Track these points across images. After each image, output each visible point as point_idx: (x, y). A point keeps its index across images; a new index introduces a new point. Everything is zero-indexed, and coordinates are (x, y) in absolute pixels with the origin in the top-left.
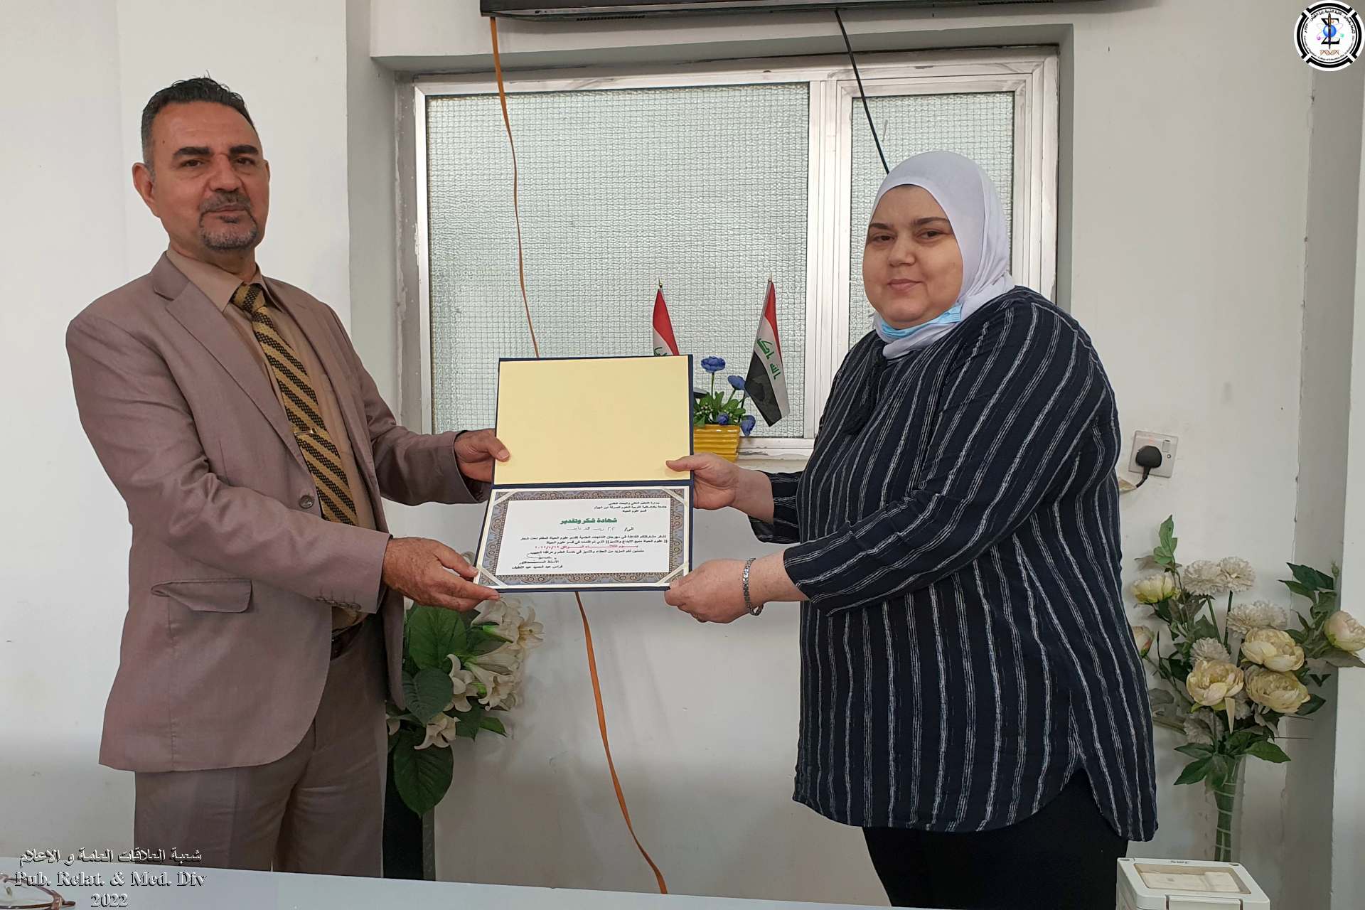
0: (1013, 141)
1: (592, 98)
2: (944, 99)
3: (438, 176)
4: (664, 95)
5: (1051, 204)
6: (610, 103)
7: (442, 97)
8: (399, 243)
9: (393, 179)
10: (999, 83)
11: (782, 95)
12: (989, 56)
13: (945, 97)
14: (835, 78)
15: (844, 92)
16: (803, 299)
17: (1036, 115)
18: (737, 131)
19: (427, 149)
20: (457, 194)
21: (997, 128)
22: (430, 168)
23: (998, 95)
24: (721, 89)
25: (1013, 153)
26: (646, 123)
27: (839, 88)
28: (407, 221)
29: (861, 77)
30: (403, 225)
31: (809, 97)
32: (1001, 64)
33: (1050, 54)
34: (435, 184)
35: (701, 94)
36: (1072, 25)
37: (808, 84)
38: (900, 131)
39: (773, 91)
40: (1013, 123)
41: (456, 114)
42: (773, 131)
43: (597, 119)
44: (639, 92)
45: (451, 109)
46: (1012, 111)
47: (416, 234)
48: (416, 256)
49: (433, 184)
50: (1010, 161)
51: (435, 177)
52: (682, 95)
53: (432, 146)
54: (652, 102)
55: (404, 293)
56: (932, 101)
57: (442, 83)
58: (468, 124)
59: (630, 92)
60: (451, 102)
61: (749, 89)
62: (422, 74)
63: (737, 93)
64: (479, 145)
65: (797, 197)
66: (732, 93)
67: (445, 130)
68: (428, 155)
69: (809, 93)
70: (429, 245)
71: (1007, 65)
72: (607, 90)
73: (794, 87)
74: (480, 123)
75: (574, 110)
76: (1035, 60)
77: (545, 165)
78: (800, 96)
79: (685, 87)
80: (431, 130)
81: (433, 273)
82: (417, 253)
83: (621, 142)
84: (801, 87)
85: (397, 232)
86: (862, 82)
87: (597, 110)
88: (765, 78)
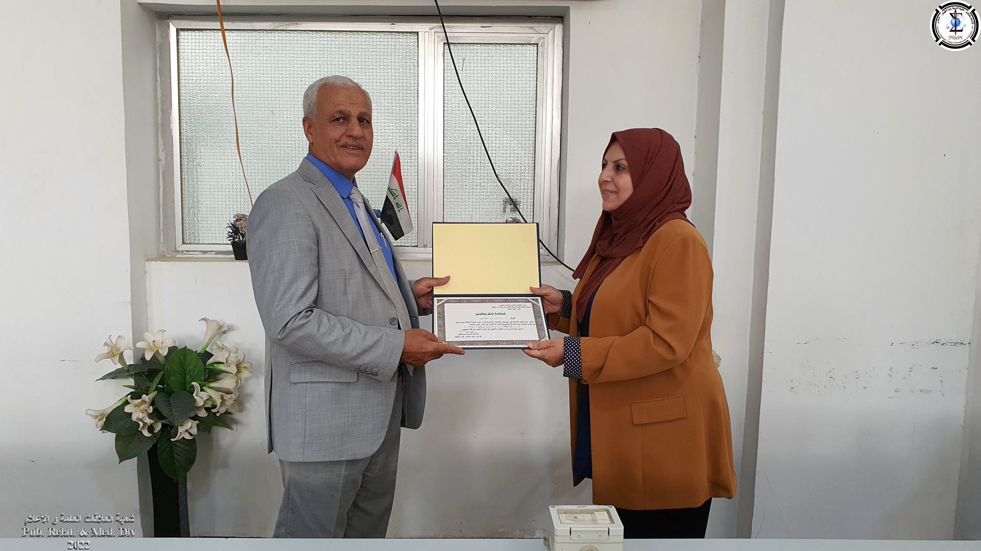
0: (537, 74)
1: (284, 35)
2: (498, 47)
3: (185, 80)
4: (329, 35)
5: (558, 112)
6: (295, 38)
7: (188, 30)
8: (160, 122)
9: (156, 81)
10: (530, 38)
11: (402, 39)
12: (523, 22)
13: (498, 45)
14: (433, 31)
15: (439, 40)
16: (416, 164)
17: (550, 59)
18: (374, 60)
19: (178, 62)
20: (198, 91)
21: (528, 65)
22: (180, 75)
23: (528, 46)
24: (365, 33)
25: (537, 81)
26: (318, 52)
27: (436, 37)
28: (165, 107)
29: (446, 31)
30: (162, 109)
31: (418, 41)
32: (531, 27)
33: (558, 23)
34: (183, 85)
35: (352, 36)
36: (569, 7)
37: (418, 32)
38: (472, 65)
39: (397, 37)
40: (537, 62)
41: (197, 41)
42: (397, 60)
43: (287, 48)
44: (314, 32)
45: (193, 37)
46: (536, 55)
47: (171, 116)
48: (171, 130)
49: (182, 85)
50: (535, 86)
51: (183, 80)
52: (341, 36)
53: (181, 61)
54: (322, 39)
55: (164, 153)
56: (490, 47)
57: (187, 21)
58: (205, 47)
59: (308, 32)
60: (193, 33)
61: (382, 34)
62: (174, 15)
63: (375, 36)
64: (212, 61)
65: (412, 102)
66: (371, 36)
67: (190, 51)
68: (178, 66)
69: (418, 39)
70: (180, 122)
71: (534, 28)
72: (294, 30)
73: (409, 34)
74: (212, 47)
75: (273, 42)
76: (550, 26)
77: (255, 75)
78: (413, 40)
79: (343, 31)
80: (180, 51)
81: (182, 141)
82: (171, 128)
83: (303, 62)
84: (414, 35)
85: (159, 115)
86: (447, 33)
87: (288, 42)
88: (392, 28)
